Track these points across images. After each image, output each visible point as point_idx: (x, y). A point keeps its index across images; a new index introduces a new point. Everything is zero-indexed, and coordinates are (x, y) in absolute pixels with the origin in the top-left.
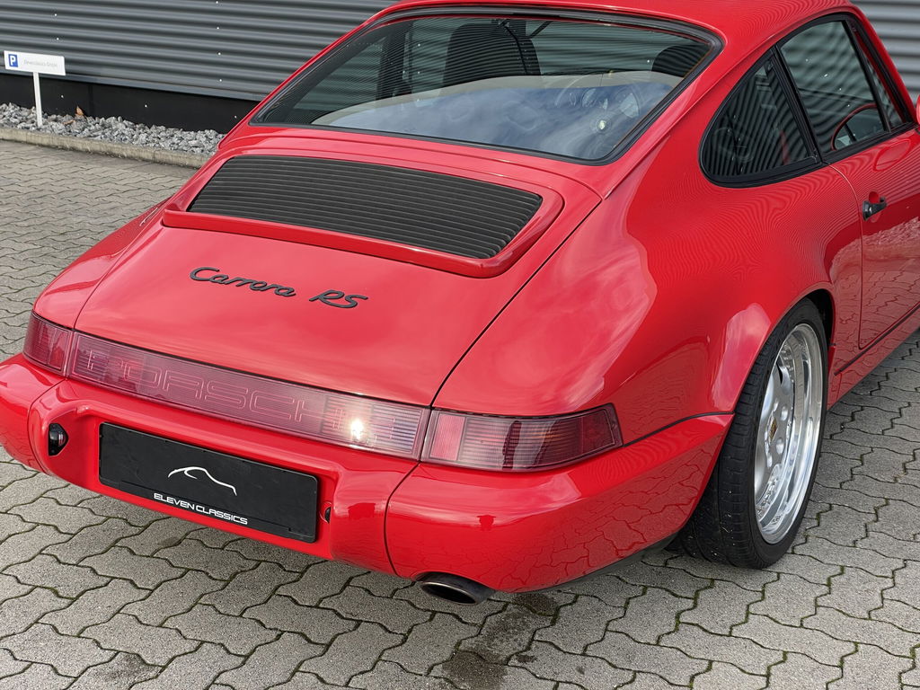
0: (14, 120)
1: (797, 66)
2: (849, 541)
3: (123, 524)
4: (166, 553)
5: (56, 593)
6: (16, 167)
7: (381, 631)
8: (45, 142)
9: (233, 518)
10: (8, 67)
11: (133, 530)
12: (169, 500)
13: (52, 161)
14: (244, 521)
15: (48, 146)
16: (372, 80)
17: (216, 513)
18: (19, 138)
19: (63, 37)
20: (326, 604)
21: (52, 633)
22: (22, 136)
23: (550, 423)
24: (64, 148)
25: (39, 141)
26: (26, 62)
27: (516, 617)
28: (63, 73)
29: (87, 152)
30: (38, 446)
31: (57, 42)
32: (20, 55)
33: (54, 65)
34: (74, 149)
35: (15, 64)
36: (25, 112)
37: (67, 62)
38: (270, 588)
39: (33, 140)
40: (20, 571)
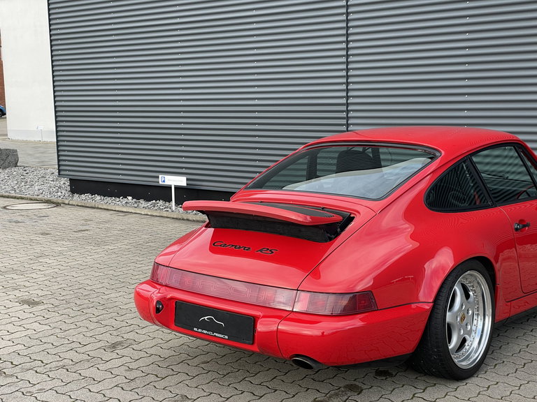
0: (161, 207)
1: (479, 163)
2: (506, 374)
3: (187, 356)
4: (203, 365)
5: (157, 376)
6: (160, 227)
7: (285, 393)
8: (175, 217)
9: (222, 336)
10: (160, 183)
11: (190, 358)
12: (200, 330)
13: (177, 224)
14: (226, 337)
15: (176, 219)
16: (304, 170)
17: (216, 334)
18: (163, 215)
19: (186, 168)
20: (264, 384)
21: (154, 388)
22: (165, 214)
23: (348, 297)
24: (183, 219)
25: (172, 216)
26: (169, 180)
27: (343, 391)
28: (185, 185)
29: (194, 221)
30: (152, 311)
31: (184, 171)
32: (165, 176)
33: (182, 181)
34: (188, 220)
35: (164, 181)
36: (167, 204)
37: (187, 179)
38: (242, 378)
39: (169, 216)
40: (144, 369)
